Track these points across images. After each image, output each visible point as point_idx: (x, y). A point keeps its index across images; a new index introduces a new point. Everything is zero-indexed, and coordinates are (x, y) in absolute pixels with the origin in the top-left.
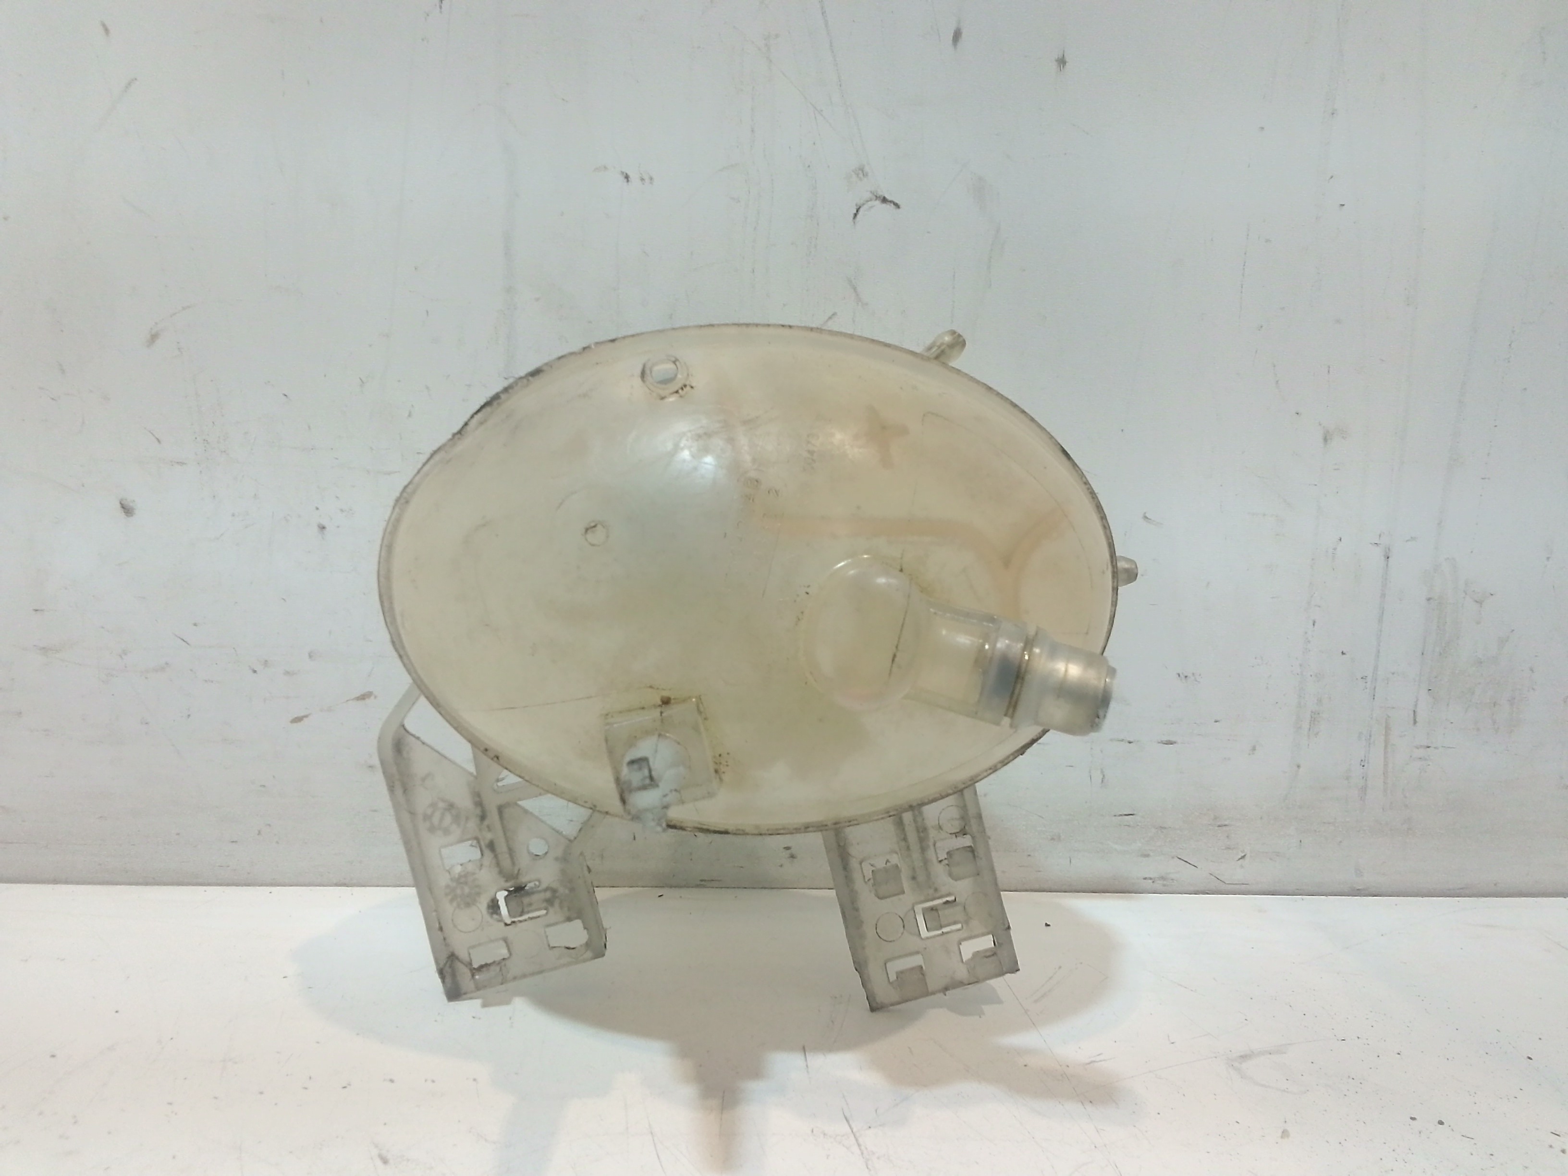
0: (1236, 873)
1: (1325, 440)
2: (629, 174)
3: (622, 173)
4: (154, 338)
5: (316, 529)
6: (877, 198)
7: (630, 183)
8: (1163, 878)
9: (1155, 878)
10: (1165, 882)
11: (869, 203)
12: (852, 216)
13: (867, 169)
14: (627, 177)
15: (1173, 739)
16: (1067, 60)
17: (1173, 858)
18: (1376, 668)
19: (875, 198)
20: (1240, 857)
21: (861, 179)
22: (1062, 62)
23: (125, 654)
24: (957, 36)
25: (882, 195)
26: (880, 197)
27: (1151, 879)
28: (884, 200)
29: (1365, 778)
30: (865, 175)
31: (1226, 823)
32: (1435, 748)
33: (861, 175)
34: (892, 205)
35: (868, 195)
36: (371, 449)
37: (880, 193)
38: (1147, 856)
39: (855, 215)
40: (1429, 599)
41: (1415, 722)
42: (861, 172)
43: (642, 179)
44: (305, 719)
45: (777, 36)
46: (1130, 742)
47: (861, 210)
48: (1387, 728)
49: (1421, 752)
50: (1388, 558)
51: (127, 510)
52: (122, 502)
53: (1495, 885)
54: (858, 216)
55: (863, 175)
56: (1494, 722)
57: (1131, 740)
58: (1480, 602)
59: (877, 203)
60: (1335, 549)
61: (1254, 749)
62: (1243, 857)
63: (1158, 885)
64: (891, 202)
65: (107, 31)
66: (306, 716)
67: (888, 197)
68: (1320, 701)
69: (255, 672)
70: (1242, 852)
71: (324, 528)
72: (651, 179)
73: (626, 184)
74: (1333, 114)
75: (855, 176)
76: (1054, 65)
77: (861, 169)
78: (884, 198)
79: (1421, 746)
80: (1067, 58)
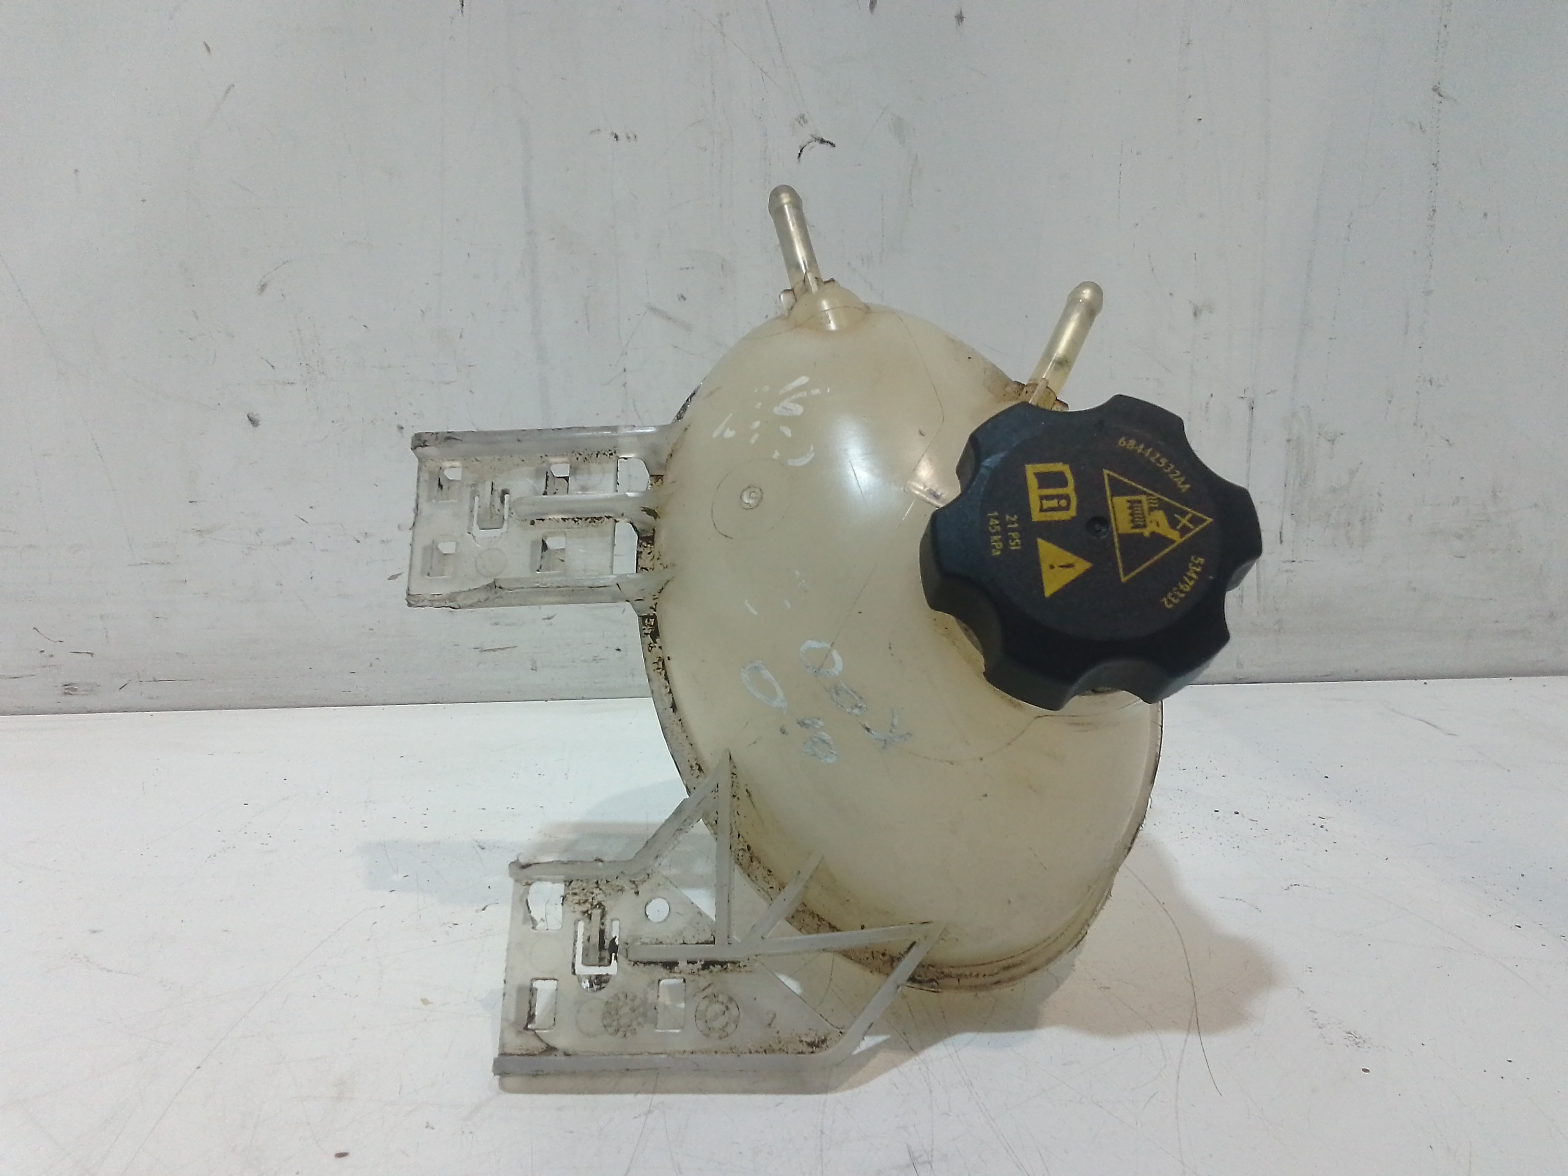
1: (1195, 314)
2: (617, 134)
3: (612, 133)
4: (263, 287)
5: (396, 429)
6: (816, 139)
7: (619, 141)
11: (810, 144)
12: (797, 155)
13: (806, 117)
14: (616, 137)
19: (814, 140)
21: (802, 125)
22: (960, 18)
23: (261, 533)
24: (872, 4)
26: (818, 139)
28: (822, 141)
30: (806, 122)
32: (1300, 562)
33: (802, 122)
34: (829, 145)
35: (809, 138)
36: (433, 364)
37: (818, 136)
39: (800, 155)
40: (1289, 441)
41: (1281, 542)
42: (802, 119)
43: (628, 138)
44: (399, 577)
45: (728, 14)
47: (804, 150)
49: (1288, 566)
50: (1252, 408)
51: (253, 421)
52: (250, 416)
54: (802, 155)
55: (804, 122)
56: (1349, 539)
58: (1333, 441)
59: (817, 143)
60: (1207, 404)
64: (827, 142)
65: (208, 49)
66: (400, 574)
67: (826, 139)
69: (358, 542)
71: (402, 428)
72: (635, 137)
73: (615, 142)
74: (1188, 44)
75: (797, 123)
76: (954, 21)
77: (802, 117)
78: (822, 139)
79: (1288, 561)
80: (964, 15)
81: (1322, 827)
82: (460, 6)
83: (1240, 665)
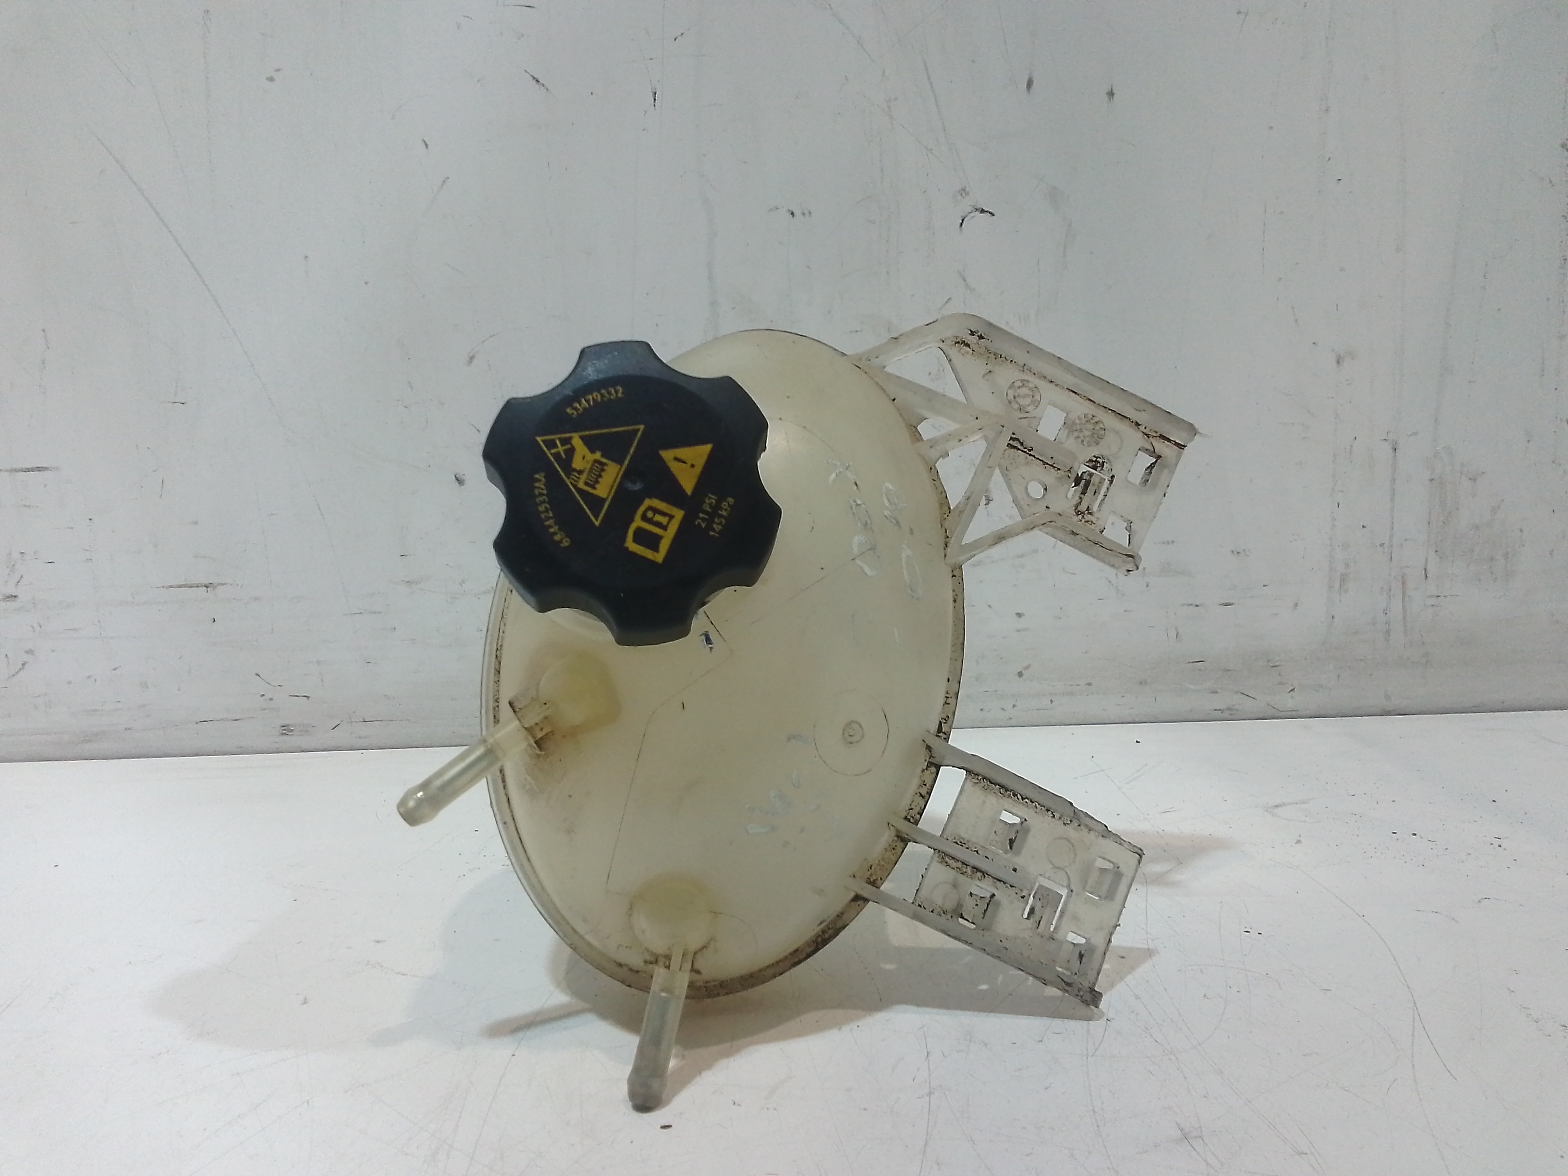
0: (1289, 703)
1: (1338, 362)
2: (794, 211)
3: (789, 210)
4: (472, 358)
6: (977, 210)
7: (794, 217)
8: (1229, 709)
9: (1223, 709)
10: (1231, 712)
11: (971, 214)
12: (959, 225)
13: (968, 189)
14: (792, 213)
15: (1231, 601)
16: (1115, 92)
17: (1237, 693)
18: (1391, 536)
19: (975, 210)
20: (1290, 690)
21: (964, 198)
22: (1111, 94)
23: (464, 583)
24: (1030, 84)
25: (980, 208)
26: (979, 209)
27: (1220, 710)
28: (982, 211)
29: (1388, 623)
30: (967, 194)
31: (1278, 664)
32: (1445, 596)
33: (964, 194)
34: (988, 214)
35: (969, 209)
37: (979, 206)
38: (1215, 692)
39: (961, 224)
40: (1432, 480)
41: (1426, 577)
42: (964, 192)
43: (804, 214)
45: (896, 99)
46: (1197, 606)
47: (965, 220)
48: (1404, 583)
49: (1433, 601)
50: (1395, 450)
51: (458, 481)
52: (457, 476)
53: (1503, 703)
54: (963, 225)
56: (1492, 573)
57: (1198, 604)
58: (1473, 480)
59: (978, 213)
60: (1351, 446)
61: (1296, 605)
62: (1292, 690)
63: (1226, 714)
64: (987, 211)
65: (427, 146)
67: (985, 209)
68: (1347, 565)
70: (1292, 685)
72: (810, 213)
73: (792, 218)
74: (1327, 110)
75: (959, 195)
76: (1106, 97)
77: (964, 190)
78: (982, 209)
79: (1432, 596)
80: (1115, 91)
81: (1500, 846)
82: (653, 100)
83: (1388, 697)
